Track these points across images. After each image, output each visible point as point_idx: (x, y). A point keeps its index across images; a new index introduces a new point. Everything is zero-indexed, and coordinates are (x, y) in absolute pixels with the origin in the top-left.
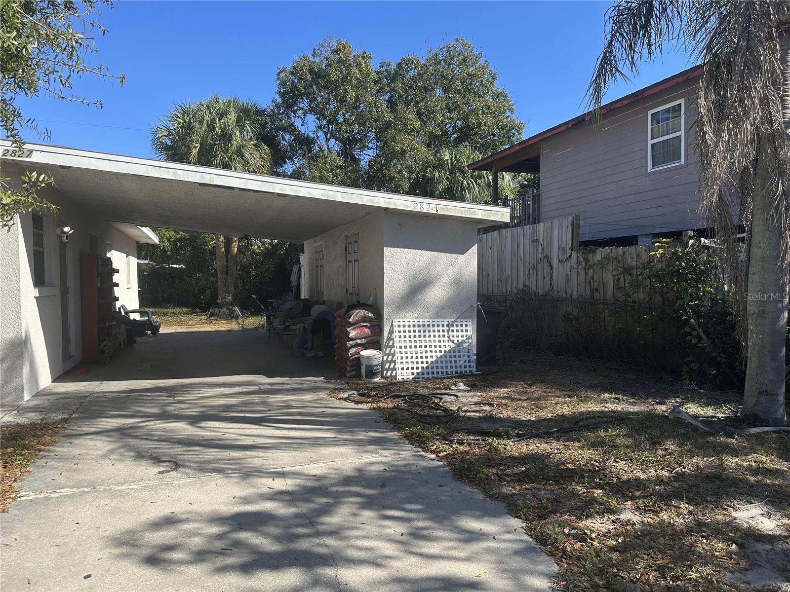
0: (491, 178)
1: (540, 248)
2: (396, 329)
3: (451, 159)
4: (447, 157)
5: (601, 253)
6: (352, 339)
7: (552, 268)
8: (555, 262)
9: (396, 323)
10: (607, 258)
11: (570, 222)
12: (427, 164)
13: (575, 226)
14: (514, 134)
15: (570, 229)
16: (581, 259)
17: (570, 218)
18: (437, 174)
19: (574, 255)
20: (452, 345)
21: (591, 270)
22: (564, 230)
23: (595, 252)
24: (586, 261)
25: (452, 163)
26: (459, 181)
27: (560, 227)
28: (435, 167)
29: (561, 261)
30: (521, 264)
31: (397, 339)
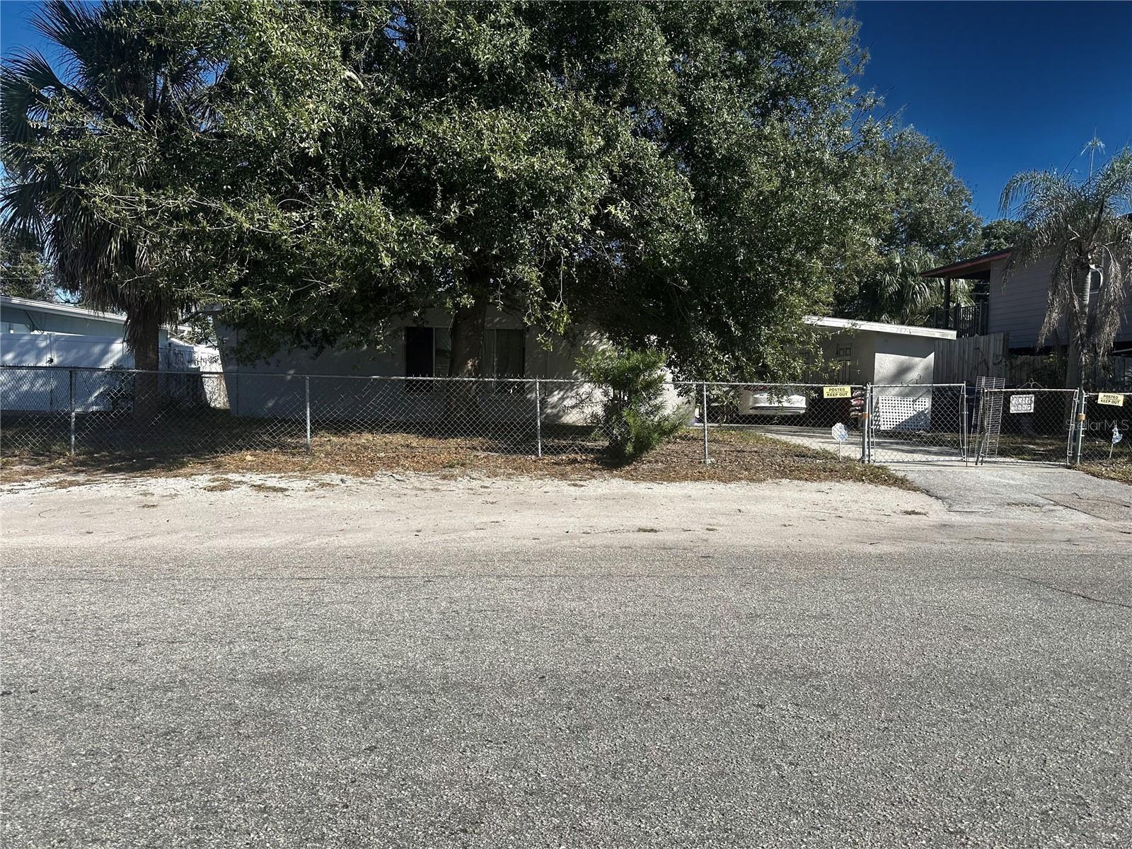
0: (943, 283)
1: (980, 354)
2: (880, 401)
3: (902, 263)
4: (898, 261)
5: (1021, 359)
6: (853, 406)
7: (988, 369)
8: (991, 364)
9: (880, 398)
10: (1023, 363)
11: (1002, 338)
12: (878, 267)
13: (1006, 340)
14: (971, 229)
15: (1002, 342)
16: (1008, 363)
17: (1002, 334)
18: (888, 278)
19: (1004, 360)
20: (915, 413)
21: (1013, 371)
22: (998, 342)
23: (1016, 359)
24: (1011, 364)
25: (903, 266)
26: (910, 285)
27: (995, 340)
28: (886, 271)
29: (994, 364)
30: (966, 366)
31: (881, 407)
